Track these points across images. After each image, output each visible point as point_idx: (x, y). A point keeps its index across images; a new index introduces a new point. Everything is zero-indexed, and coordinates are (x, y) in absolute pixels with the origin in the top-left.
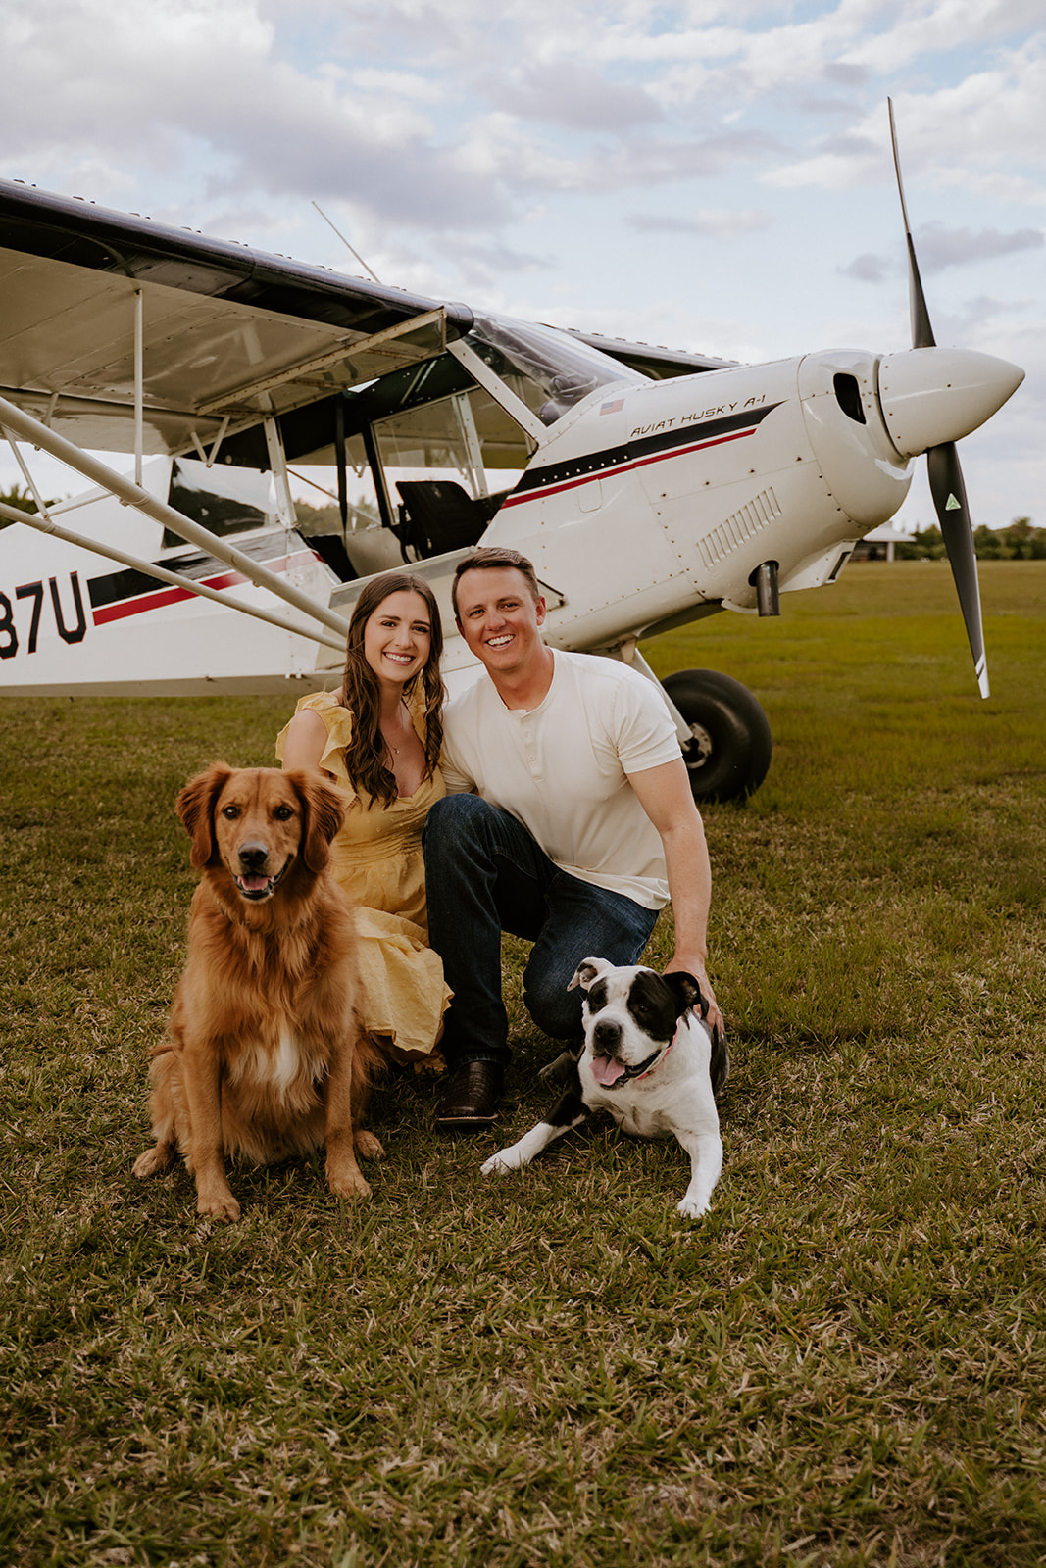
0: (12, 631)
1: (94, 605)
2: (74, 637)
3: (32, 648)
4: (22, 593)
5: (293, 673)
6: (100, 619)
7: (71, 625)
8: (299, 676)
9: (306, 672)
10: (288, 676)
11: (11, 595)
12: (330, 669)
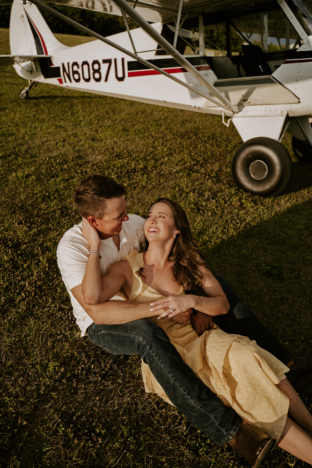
0: (100, 74)
1: (129, 70)
2: (121, 79)
3: (106, 80)
4: (105, 61)
5: (196, 106)
6: (130, 75)
7: (120, 75)
8: (197, 107)
9: (200, 106)
10: (193, 107)
11: (101, 62)
12: (208, 107)
